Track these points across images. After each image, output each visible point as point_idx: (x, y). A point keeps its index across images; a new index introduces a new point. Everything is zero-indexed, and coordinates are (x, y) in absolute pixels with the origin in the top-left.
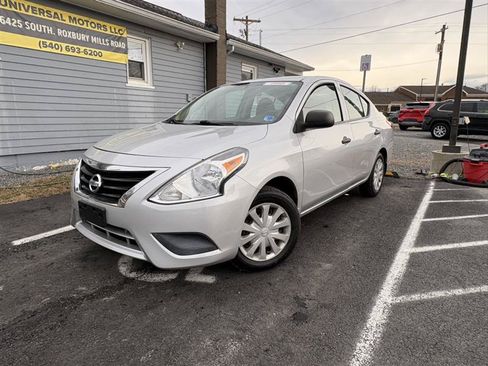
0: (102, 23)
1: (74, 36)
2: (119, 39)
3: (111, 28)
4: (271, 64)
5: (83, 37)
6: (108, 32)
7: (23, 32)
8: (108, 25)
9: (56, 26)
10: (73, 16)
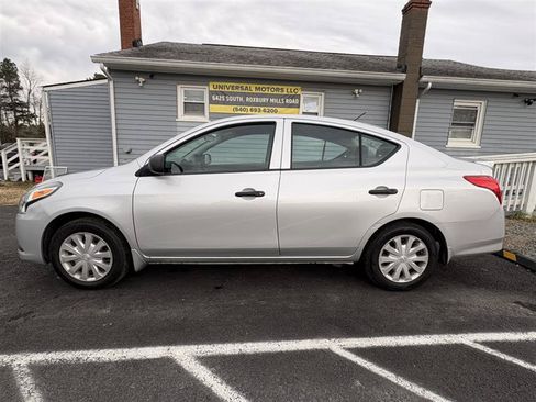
0: (280, 87)
1: (257, 100)
2: (293, 97)
3: (287, 89)
4: (516, 95)
5: (264, 100)
6: (285, 93)
7: (224, 103)
8: (285, 88)
9: (245, 95)
10: (258, 86)
